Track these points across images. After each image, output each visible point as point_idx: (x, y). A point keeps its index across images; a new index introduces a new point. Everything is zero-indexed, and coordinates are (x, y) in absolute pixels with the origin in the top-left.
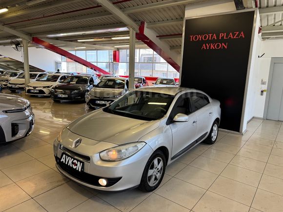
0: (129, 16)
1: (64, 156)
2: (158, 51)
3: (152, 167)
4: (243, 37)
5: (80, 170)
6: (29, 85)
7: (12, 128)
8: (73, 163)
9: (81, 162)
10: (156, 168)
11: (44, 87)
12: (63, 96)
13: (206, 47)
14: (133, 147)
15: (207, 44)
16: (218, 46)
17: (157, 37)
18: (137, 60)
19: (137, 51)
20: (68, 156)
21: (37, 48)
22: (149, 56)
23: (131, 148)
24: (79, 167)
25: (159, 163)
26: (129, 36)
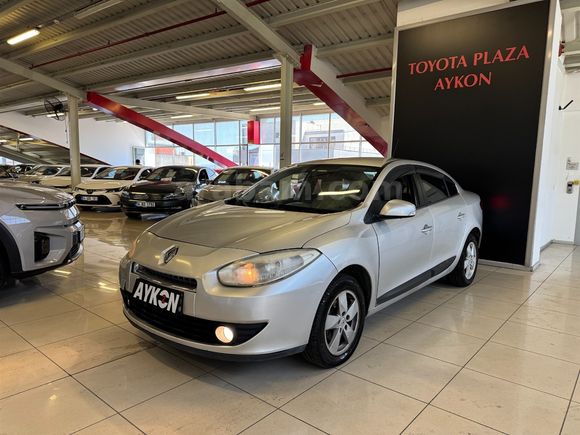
0: (280, 32)
1: (141, 285)
2: (341, 108)
3: (335, 312)
4: (527, 57)
5: (174, 311)
6: (78, 186)
7: (36, 244)
8: (159, 297)
9: (176, 292)
10: (344, 314)
11: (109, 190)
12: (147, 205)
13: (445, 84)
14: (291, 258)
15: (447, 79)
16: (471, 80)
17: (338, 77)
18: (296, 137)
19: (296, 120)
20: (150, 284)
21: (97, 119)
22: (320, 136)
23: (286, 260)
24: (172, 304)
25: (349, 304)
26: (279, 82)
